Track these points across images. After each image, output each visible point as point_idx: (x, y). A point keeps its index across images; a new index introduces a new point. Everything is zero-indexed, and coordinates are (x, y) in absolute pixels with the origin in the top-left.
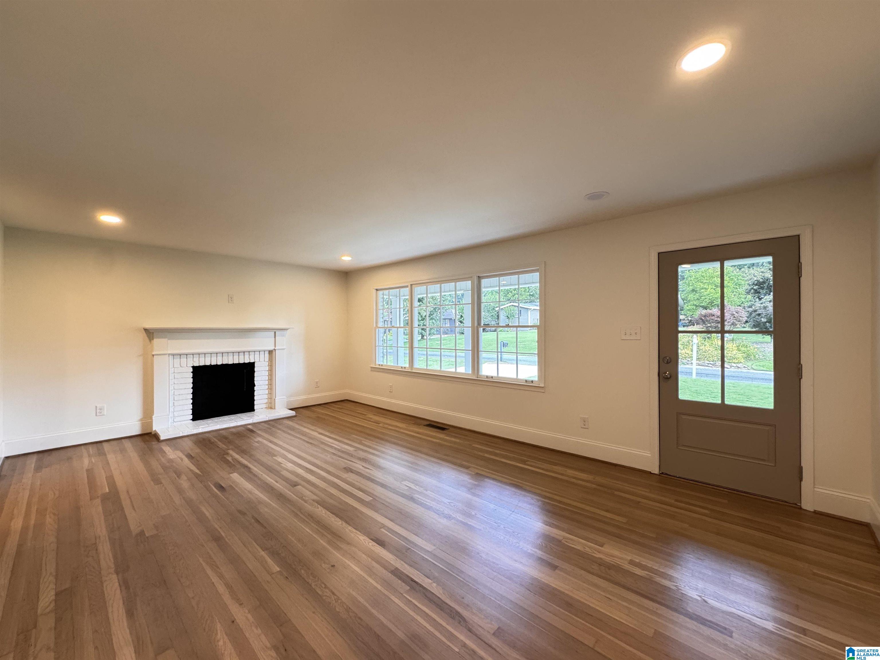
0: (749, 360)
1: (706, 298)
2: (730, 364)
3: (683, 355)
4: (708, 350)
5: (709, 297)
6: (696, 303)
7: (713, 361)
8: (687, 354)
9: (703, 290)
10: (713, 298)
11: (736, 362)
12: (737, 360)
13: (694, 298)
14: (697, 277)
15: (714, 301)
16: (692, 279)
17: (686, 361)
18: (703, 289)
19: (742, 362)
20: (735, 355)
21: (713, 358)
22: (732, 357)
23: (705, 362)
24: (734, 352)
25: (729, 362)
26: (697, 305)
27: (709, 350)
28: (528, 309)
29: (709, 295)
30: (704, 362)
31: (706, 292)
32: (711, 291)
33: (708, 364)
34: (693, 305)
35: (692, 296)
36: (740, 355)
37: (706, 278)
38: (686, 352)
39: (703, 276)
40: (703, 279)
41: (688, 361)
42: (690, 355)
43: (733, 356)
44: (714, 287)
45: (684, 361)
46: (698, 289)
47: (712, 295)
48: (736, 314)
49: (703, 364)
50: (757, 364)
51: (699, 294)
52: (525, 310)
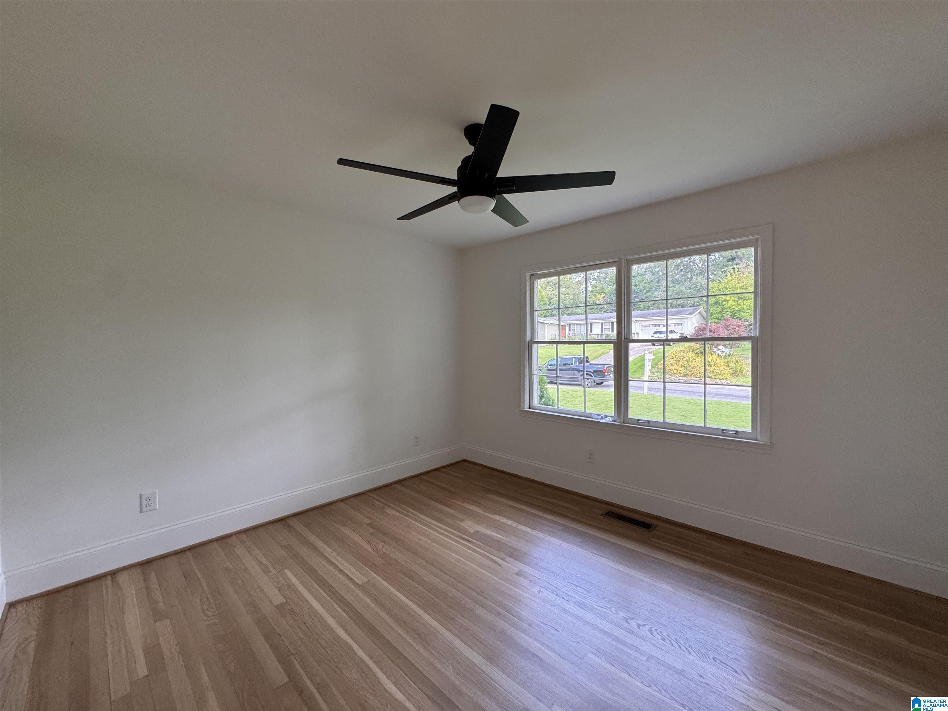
0: (736, 376)
1: (727, 311)
2: (715, 380)
3: (672, 372)
4: (696, 366)
5: (731, 309)
6: (718, 316)
7: (699, 378)
8: (676, 370)
9: (724, 303)
10: (735, 310)
11: (721, 378)
12: (723, 376)
13: (717, 310)
14: (719, 288)
15: (736, 315)
16: (715, 291)
17: (674, 377)
18: (725, 301)
19: (728, 378)
20: (721, 371)
21: (700, 374)
22: (718, 373)
23: (692, 379)
24: (721, 368)
25: (715, 379)
26: (719, 318)
27: (698, 366)
28: (544, 323)
29: (730, 307)
30: (690, 378)
31: (728, 304)
32: (733, 303)
33: (695, 380)
34: (716, 318)
35: (714, 308)
36: (726, 371)
37: (728, 289)
38: (675, 368)
39: (726, 288)
40: (726, 290)
41: (676, 377)
42: (679, 372)
43: (720, 372)
44: (736, 299)
45: (672, 377)
46: (720, 301)
47: (733, 307)
48: (737, 328)
49: (690, 380)
50: (742, 380)
51: (721, 306)
52: (542, 324)
